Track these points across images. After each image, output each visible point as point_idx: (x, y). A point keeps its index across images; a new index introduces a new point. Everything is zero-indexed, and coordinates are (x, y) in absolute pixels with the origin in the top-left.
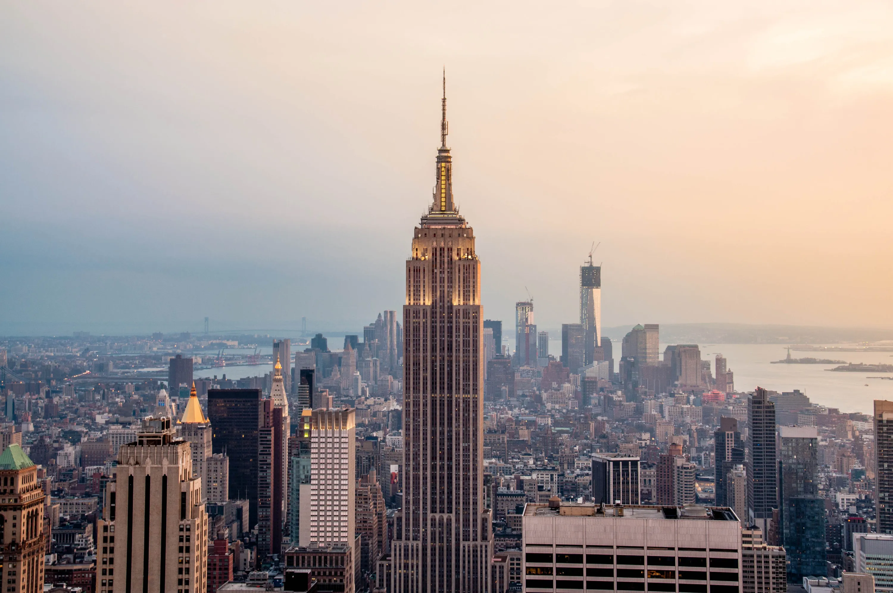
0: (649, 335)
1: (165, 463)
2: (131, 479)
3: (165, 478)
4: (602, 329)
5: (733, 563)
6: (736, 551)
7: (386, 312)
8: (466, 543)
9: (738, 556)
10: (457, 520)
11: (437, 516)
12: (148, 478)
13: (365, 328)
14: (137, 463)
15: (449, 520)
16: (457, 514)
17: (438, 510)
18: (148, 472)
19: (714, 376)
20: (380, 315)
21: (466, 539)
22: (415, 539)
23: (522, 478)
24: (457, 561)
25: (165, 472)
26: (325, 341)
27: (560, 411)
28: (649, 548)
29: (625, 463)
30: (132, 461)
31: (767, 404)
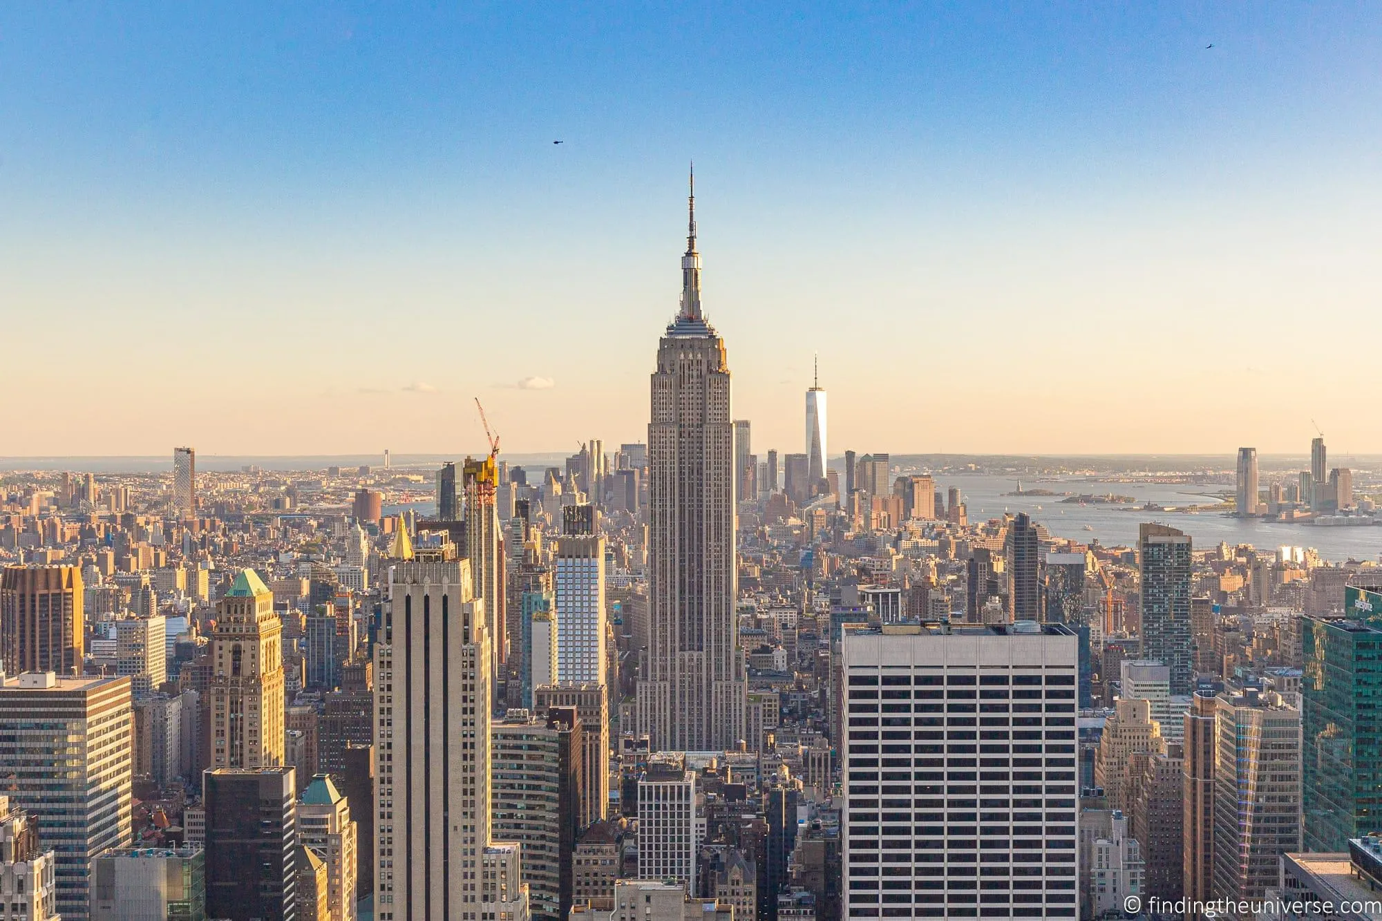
0: (880, 465)
1: (446, 580)
2: (408, 599)
3: (445, 598)
4: (828, 462)
5: (1069, 680)
6: (1073, 667)
7: (592, 442)
8: (719, 683)
9: (1075, 673)
10: (709, 659)
11: (687, 654)
12: (427, 598)
13: (568, 460)
14: (414, 582)
15: (700, 660)
16: (709, 653)
17: (687, 648)
18: (427, 591)
19: (946, 510)
20: (584, 447)
21: (718, 678)
22: (663, 679)
23: (759, 616)
24: (709, 704)
25: (445, 592)
26: (523, 473)
27: (787, 547)
28: (981, 667)
29: (885, 595)
30: (409, 580)
31: (1030, 531)
